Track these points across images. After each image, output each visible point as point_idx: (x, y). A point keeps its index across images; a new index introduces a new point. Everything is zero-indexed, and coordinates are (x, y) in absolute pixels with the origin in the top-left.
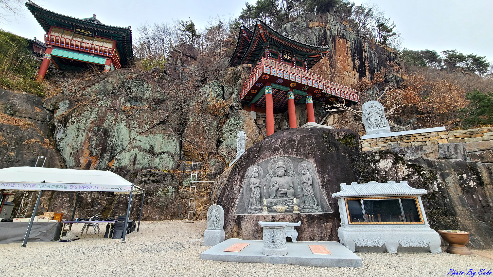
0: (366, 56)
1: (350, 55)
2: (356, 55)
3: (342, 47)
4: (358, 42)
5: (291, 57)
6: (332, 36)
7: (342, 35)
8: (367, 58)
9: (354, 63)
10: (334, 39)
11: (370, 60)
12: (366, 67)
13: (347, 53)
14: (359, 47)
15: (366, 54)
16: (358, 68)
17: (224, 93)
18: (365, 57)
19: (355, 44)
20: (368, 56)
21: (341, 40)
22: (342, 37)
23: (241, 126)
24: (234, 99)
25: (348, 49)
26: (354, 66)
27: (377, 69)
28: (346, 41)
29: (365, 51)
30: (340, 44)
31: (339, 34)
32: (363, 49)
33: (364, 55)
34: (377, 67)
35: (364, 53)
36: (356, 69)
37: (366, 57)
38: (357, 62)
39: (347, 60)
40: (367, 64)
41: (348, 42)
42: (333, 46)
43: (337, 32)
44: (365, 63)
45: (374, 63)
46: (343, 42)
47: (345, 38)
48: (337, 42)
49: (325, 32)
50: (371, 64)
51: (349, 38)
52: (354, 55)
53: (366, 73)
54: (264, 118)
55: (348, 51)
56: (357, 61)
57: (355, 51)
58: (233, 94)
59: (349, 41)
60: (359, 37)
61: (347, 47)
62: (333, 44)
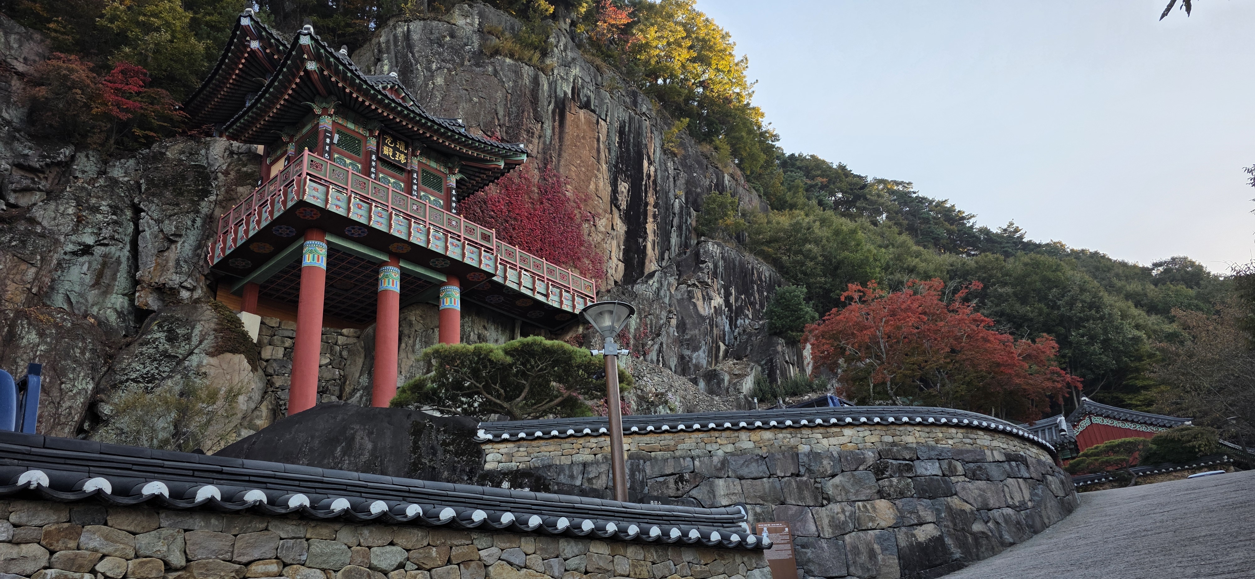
0: (652, 173)
1: (604, 166)
2: (621, 169)
3: (584, 138)
4: (633, 130)
5: (406, 154)
6: (556, 97)
7: (585, 99)
8: (655, 182)
9: (615, 191)
10: (561, 108)
11: (662, 189)
12: (649, 208)
13: (595, 155)
14: (634, 145)
15: (652, 169)
16: (624, 206)
17: (137, 232)
18: (649, 176)
19: (621, 132)
20: (656, 176)
21: (582, 113)
22: (586, 106)
23: (195, 364)
24: (178, 262)
25: (602, 146)
26: (614, 201)
27: (681, 217)
28: (598, 121)
29: (649, 159)
30: (578, 126)
31: (578, 95)
32: (645, 152)
33: (645, 171)
34: (681, 211)
35: (645, 163)
36: (620, 210)
37: (652, 178)
38: (623, 189)
39: (594, 179)
40: (651, 200)
41: (603, 123)
42: (557, 130)
43: (573, 89)
44: (646, 196)
45: (672, 197)
46: (589, 122)
47: (594, 111)
48: (569, 117)
49: (536, 81)
50: (665, 200)
51: (607, 111)
52: (616, 166)
53: (647, 226)
54: (291, 338)
55: (599, 151)
56: (624, 187)
57: (621, 157)
58: (176, 242)
59: (605, 121)
60: (636, 114)
61: (598, 140)
62: (557, 123)
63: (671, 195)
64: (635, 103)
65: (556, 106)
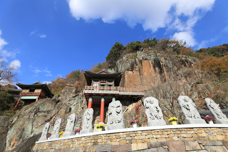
1: (152, 67)
2: (156, 66)
3: (146, 64)
4: (156, 59)
8: (164, 65)
9: (155, 70)
10: (141, 62)
12: (164, 70)
14: (158, 61)
15: (163, 63)
18: (163, 65)
19: (154, 60)
21: (145, 61)
22: (146, 59)
29: (162, 62)
32: (160, 61)
35: (161, 63)
36: (157, 72)
39: (150, 70)
43: (143, 58)
44: (163, 68)
46: (147, 62)
47: (148, 60)
48: (143, 63)
49: (135, 60)
50: (167, 67)
52: (154, 66)
53: (165, 73)
55: (150, 65)
56: (157, 68)
57: (155, 64)
59: (150, 60)
61: (150, 63)
62: (141, 64)
63: (169, 66)
64: (156, 55)
65: (140, 62)
